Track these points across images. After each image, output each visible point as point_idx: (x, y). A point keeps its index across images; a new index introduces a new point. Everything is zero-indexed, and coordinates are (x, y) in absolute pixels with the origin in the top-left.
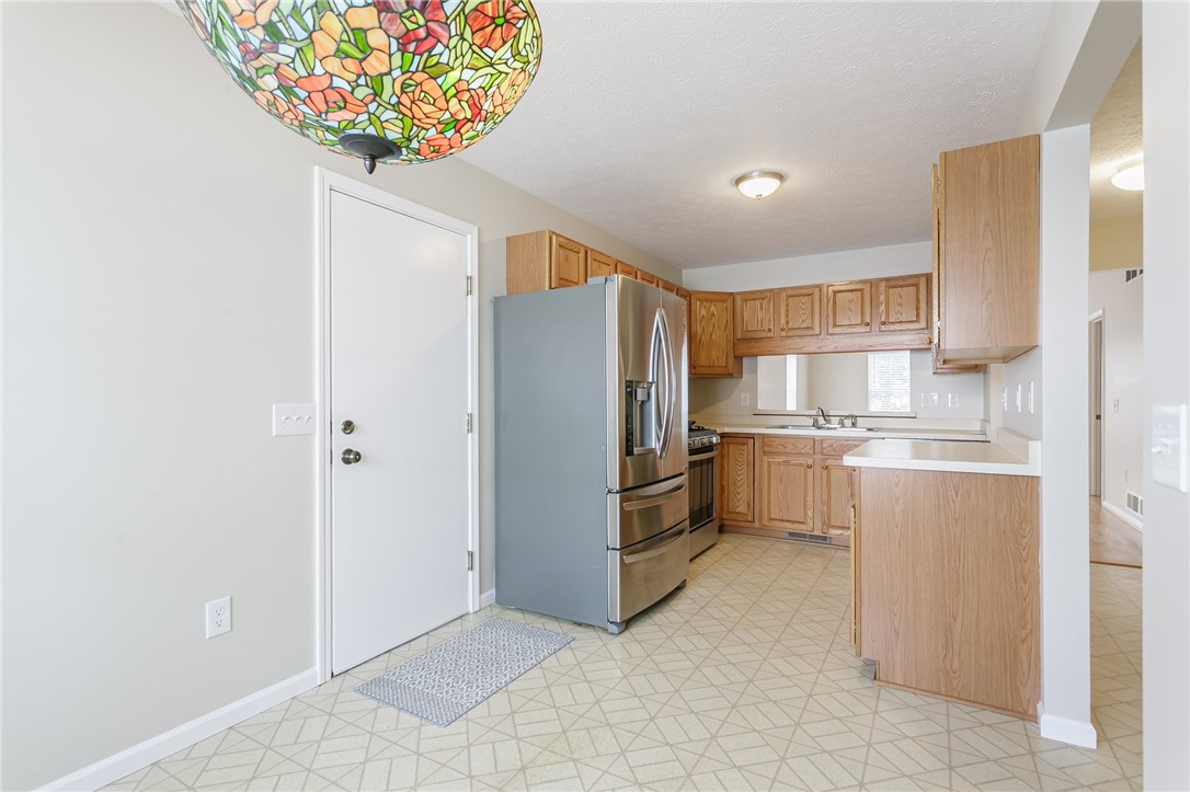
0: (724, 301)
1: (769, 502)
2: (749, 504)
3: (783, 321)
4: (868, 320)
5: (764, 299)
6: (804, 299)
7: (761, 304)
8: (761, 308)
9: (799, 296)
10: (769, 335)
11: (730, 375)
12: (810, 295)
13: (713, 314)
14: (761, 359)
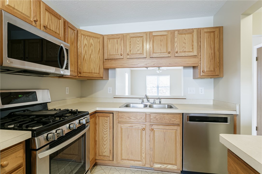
0: (98, 38)
1: (122, 150)
2: (110, 151)
3: (128, 50)
4: (169, 50)
5: (118, 38)
6: (138, 39)
7: (117, 41)
8: (117, 43)
9: (136, 37)
10: (121, 57)
11: (101, 78)
12: (142, 37)
13: (92, 44)
14: (118, 70)
